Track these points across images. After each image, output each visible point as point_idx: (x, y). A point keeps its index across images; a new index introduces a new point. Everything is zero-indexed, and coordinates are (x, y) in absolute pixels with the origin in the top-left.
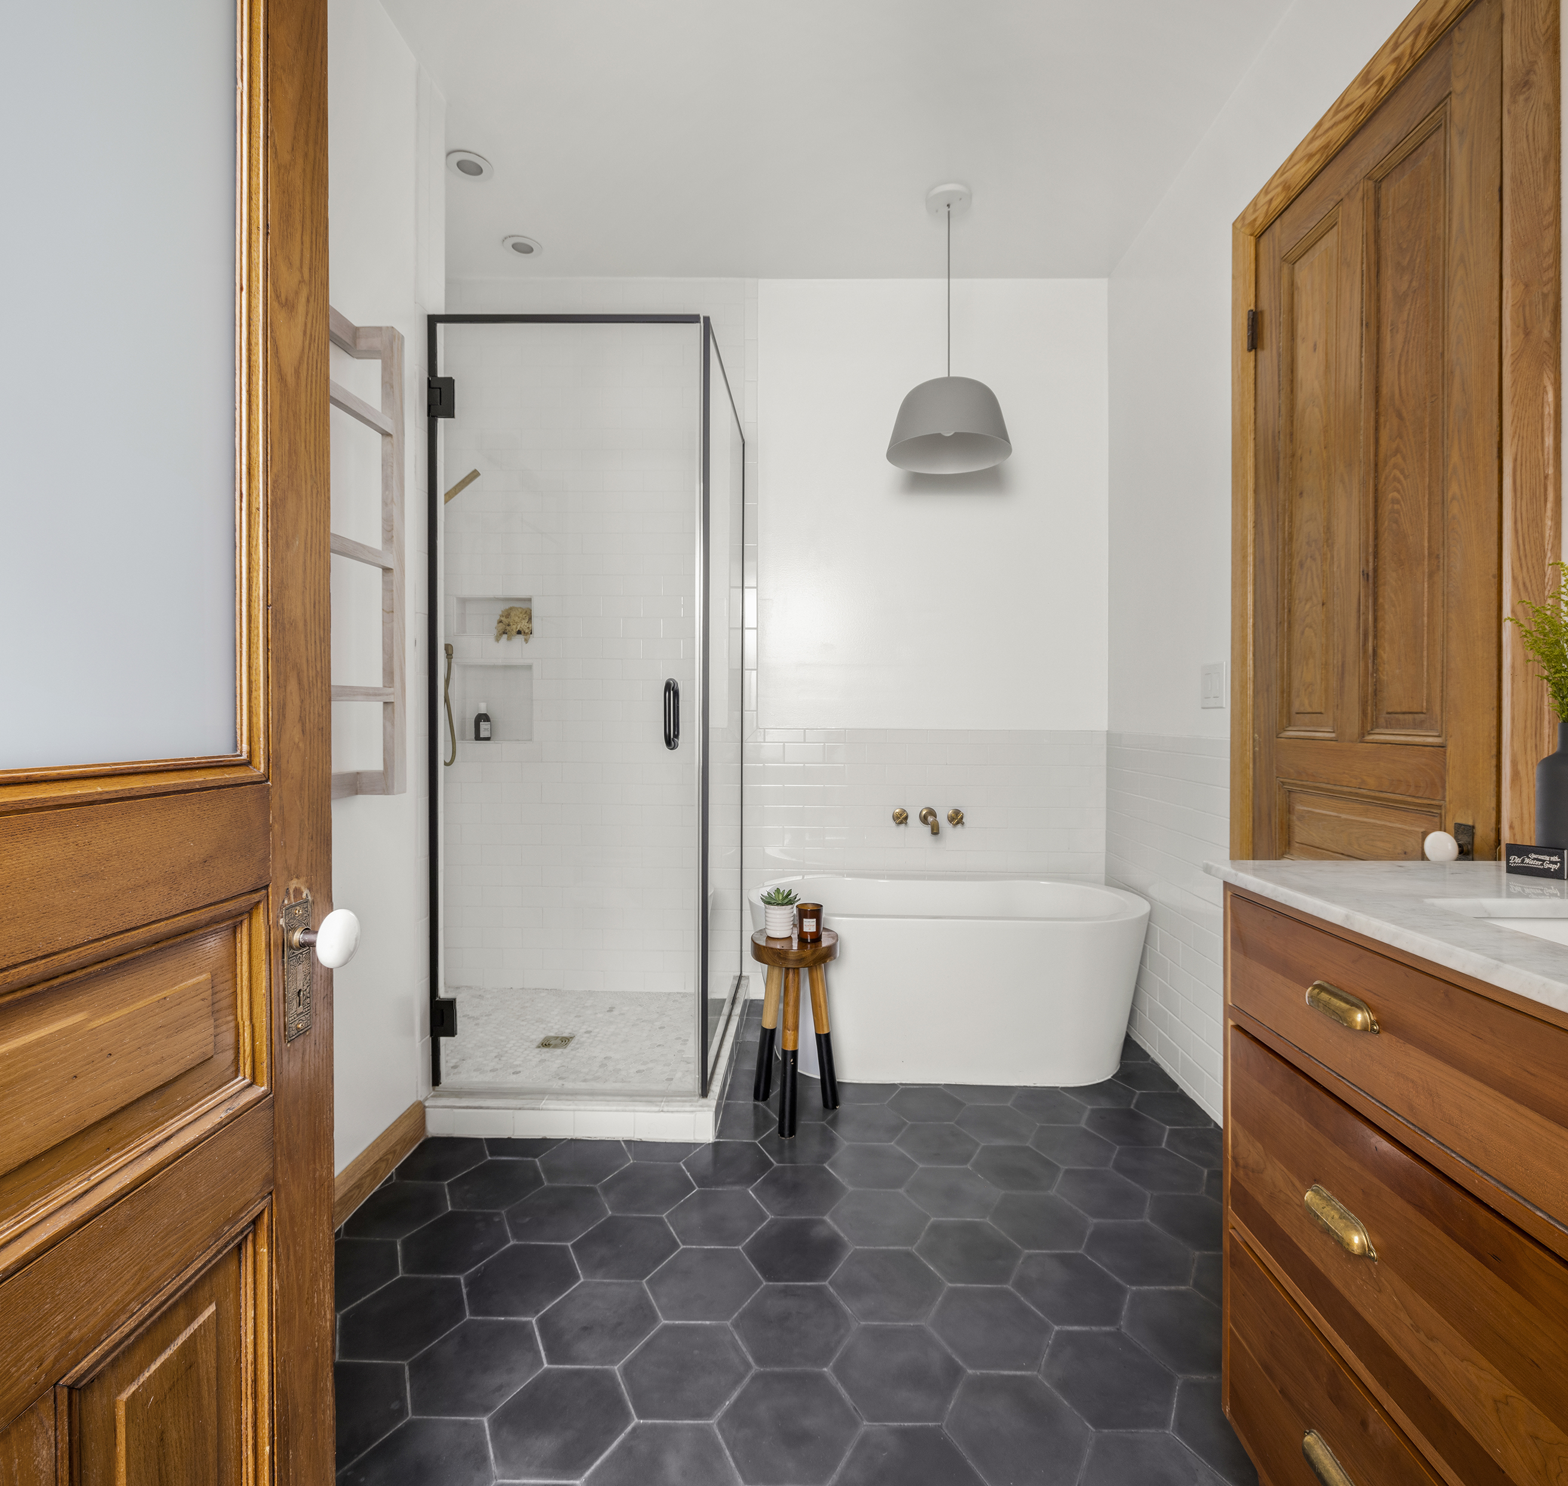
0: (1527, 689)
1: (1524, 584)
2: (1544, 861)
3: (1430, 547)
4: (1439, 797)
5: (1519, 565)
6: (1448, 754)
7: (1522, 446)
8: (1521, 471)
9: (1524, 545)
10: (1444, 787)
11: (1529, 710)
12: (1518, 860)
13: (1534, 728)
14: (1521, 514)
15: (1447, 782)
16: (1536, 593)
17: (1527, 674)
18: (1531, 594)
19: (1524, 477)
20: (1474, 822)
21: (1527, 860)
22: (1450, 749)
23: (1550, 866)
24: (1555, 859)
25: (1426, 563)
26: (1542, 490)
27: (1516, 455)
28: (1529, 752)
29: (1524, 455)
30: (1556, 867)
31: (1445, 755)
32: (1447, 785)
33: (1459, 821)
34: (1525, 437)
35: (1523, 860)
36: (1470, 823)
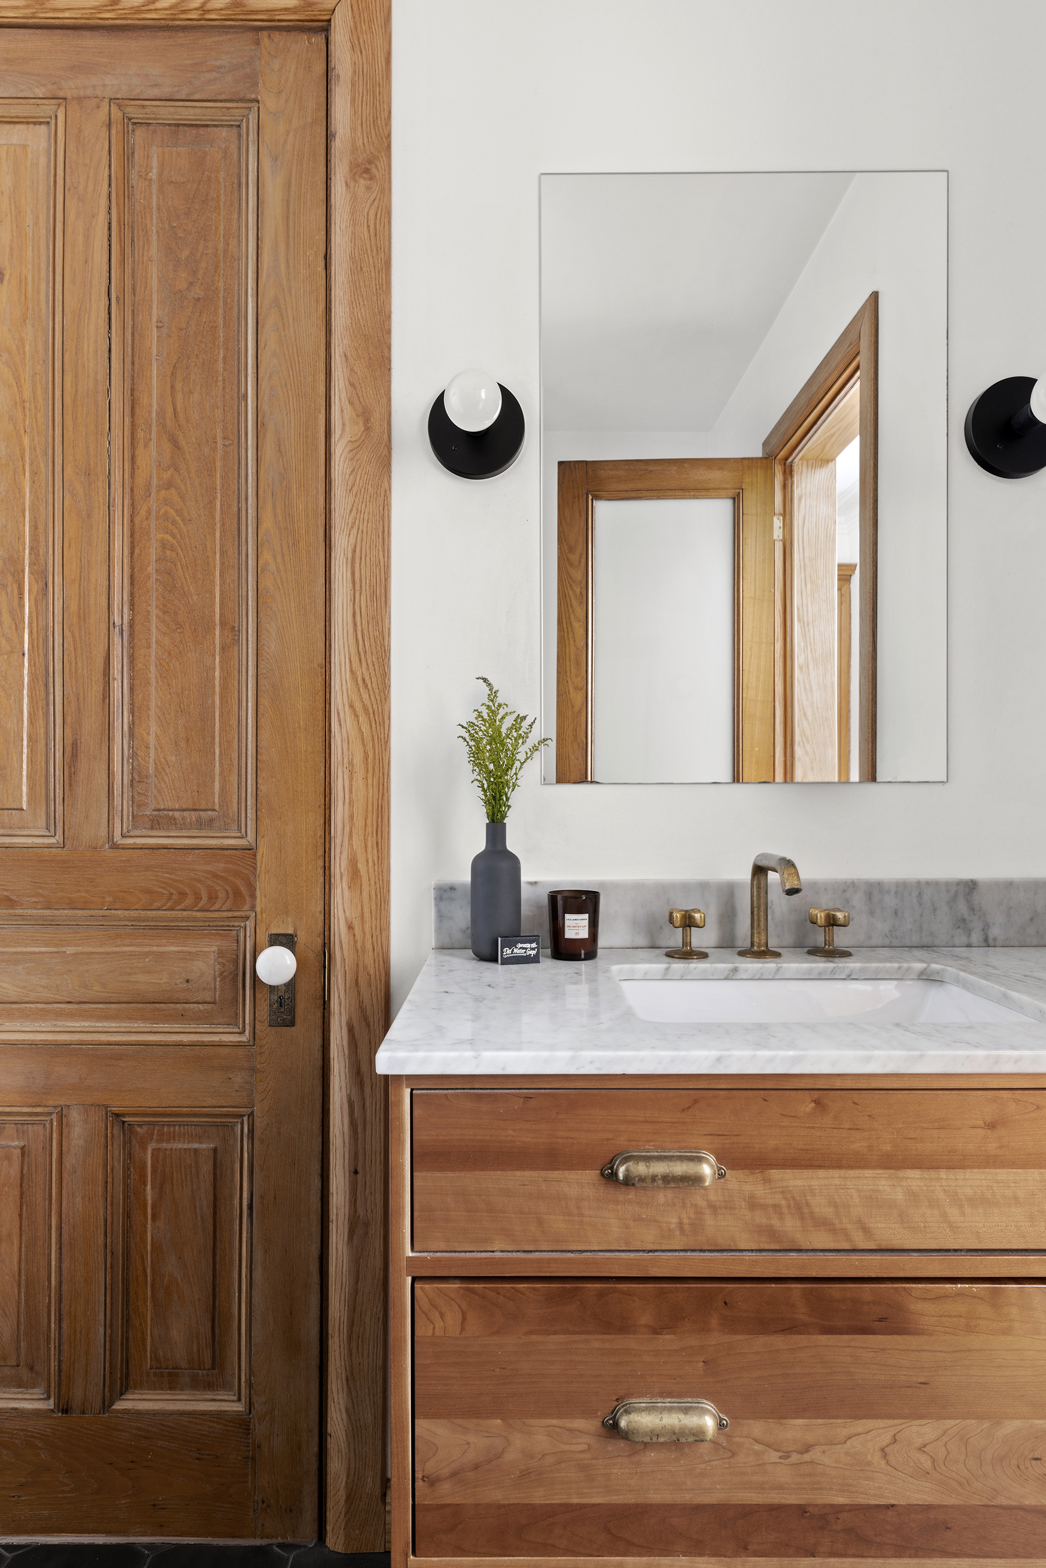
0: (367, 787)
1: (364, 680)
2: (526, 949)
3: (221, 615)
4: (247, 907)
5: (358, 660)
6: (259, 857)
7: (362, 540)
8: (360, 565)
9: (364, 641)
10: (253, 896)
11: (370, 808)
12: (509, 951)
13: (375, 826)
14: (361, 608)
15: (258, 889)
16: (377, 691)
17: (367, 771)
18: (371, 691)
19: (363, 572)
20: (295, 930)
21: (515, 950)
22: (263, 851)
23: (530, 952)
24: (534, 945)
25: (217, 632)
26: (383, 591)
27: (355, 547)
28: (369, 850)
29: (364, 550)
30: (533, 953)
31: (255, 859)
32: (258, 893)
33: (274, 931)
34: (365, 531)
35: (513, 950)
36: (290, 931)
